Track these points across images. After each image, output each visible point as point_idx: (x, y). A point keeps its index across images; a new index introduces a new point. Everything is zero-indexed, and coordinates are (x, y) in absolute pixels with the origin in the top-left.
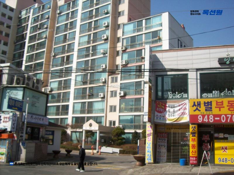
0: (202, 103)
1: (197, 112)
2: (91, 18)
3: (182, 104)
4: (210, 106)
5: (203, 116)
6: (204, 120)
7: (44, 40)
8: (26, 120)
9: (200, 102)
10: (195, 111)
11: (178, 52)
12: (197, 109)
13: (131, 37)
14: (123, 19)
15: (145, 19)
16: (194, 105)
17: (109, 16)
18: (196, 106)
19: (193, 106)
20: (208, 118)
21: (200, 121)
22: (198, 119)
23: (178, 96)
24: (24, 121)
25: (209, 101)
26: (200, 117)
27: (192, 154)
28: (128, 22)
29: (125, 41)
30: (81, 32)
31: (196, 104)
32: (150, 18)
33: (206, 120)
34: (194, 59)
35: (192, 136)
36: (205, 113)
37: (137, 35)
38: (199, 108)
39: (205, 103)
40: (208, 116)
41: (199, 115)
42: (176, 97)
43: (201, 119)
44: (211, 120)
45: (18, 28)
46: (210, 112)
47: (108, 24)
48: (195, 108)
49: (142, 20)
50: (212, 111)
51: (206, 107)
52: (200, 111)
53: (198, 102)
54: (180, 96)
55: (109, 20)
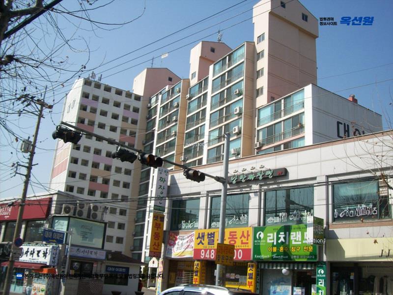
0: (206, 234)
1: (201, 246)
2: (222, 102)
3: (190, 235)
4: (212, 238)
5: (206, 250)
6: (206, 256)
7: (173, 138)
8: (68, 254)
9: (204, 233)
10: (199, 244)
12: (201, 242)
13: (267, 127)
14: (262, 100)
15: (285, 99)
16: (199, 237)
17: (242, 98)
18: (200, 238)
19: (197, 238)
20: (210, 254)
21: (202, 257)
22: (201, 255)
23: (190, 226)
24: (67, 255)
25: (213, 233)
26: (203, 252)
28: (268, 103)
29: (261, 133)
30: (211, 125)
31: (201, 236)
32: (290, 96)
33: (208, 256)
35: (195, 275)
36: (208, 247)
37: (275, 124)
38: (203, 241)
39: (208, 234)
40: (210, 250)
41: (201, 249)
42: (188, 227)
43: (204, 254)
44: (212, 256)
45: (148, 123)
46: (212, 245)
47: (240, 109)
48: (199, 240)
49: (280, 101)
50: (213, 244)
51: (209, 240)
52: (203, 244)
53: (202, 233)
54: (192, 225)
55: (242, 105)
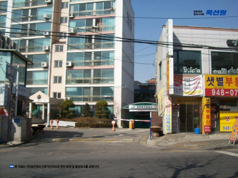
0: (215, 78)
1: (211, 87)
3: (197, 79)
4: (221, 81)
5: (216, 90)
6: (217, 94)
8: (17, 92)
9: (213, 77)
10: (209, 85)
11: (193, 30)
12: (211, 84)
13: (80, 4)
16: (208, 80)
18: (210, 81)
19: (207, 81)
20: (220, 92)
21: (213, 95)
22: (212, 93)
23: (192, 71)
24: (15, 94)
25: (221, 77)
26: (214, 91)
27: (207, 124)
31: (210, 79)
33: (218, 94)
34: (207, 38)
35: (207, 108)
36: (218, 87)
37: (87, 3)
38: (212, 82)
39: (217, 79)
40: (220, 90)
41: (212, 89)
42: (191, 72)
43: (214, 92)
44: (223, 94)
46: (222, 87)
48: (209, 82)
50: (223, 86)
51: (218, 82)
52: (213, 85)
53: (211, 77)
54: (194, 71)
